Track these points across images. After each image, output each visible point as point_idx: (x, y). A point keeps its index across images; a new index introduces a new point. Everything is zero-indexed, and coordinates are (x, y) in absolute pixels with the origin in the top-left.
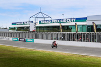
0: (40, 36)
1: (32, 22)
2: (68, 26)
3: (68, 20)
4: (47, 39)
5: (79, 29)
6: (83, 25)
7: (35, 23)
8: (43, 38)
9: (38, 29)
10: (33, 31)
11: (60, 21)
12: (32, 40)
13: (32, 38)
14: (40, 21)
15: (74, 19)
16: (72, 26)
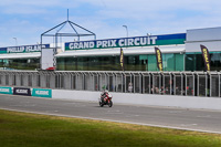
0: (68, 82)
1: (47, 46)
2: (137, 57)
3: (138, 41)
4: (85, 88)
5: (165, 64)
6: (176, 54)
7: (55, 50)
8: (74, 87)
9: (63, 64)
10: (50, 70)
11: (117, 42)
12: (46, 93)
13: (48, 86)
14: (67, 45)
15: (154, 39)
16: (148, 55)
